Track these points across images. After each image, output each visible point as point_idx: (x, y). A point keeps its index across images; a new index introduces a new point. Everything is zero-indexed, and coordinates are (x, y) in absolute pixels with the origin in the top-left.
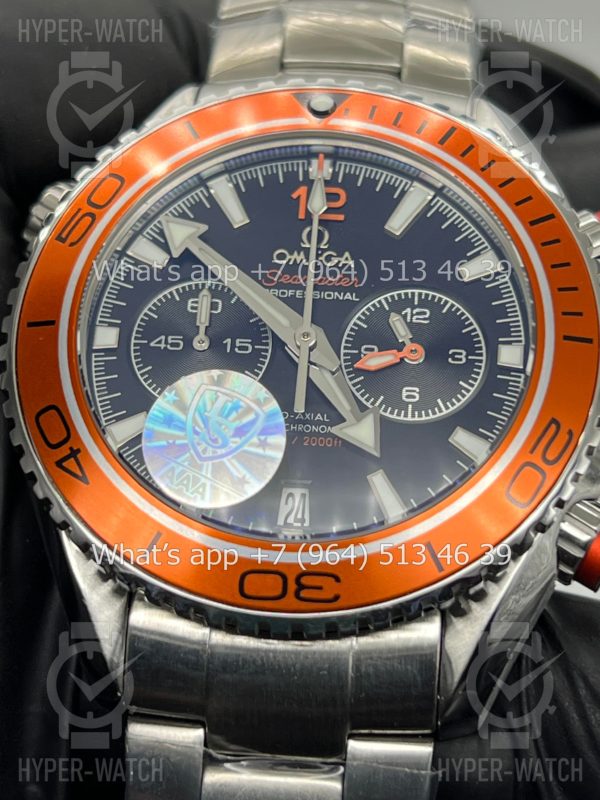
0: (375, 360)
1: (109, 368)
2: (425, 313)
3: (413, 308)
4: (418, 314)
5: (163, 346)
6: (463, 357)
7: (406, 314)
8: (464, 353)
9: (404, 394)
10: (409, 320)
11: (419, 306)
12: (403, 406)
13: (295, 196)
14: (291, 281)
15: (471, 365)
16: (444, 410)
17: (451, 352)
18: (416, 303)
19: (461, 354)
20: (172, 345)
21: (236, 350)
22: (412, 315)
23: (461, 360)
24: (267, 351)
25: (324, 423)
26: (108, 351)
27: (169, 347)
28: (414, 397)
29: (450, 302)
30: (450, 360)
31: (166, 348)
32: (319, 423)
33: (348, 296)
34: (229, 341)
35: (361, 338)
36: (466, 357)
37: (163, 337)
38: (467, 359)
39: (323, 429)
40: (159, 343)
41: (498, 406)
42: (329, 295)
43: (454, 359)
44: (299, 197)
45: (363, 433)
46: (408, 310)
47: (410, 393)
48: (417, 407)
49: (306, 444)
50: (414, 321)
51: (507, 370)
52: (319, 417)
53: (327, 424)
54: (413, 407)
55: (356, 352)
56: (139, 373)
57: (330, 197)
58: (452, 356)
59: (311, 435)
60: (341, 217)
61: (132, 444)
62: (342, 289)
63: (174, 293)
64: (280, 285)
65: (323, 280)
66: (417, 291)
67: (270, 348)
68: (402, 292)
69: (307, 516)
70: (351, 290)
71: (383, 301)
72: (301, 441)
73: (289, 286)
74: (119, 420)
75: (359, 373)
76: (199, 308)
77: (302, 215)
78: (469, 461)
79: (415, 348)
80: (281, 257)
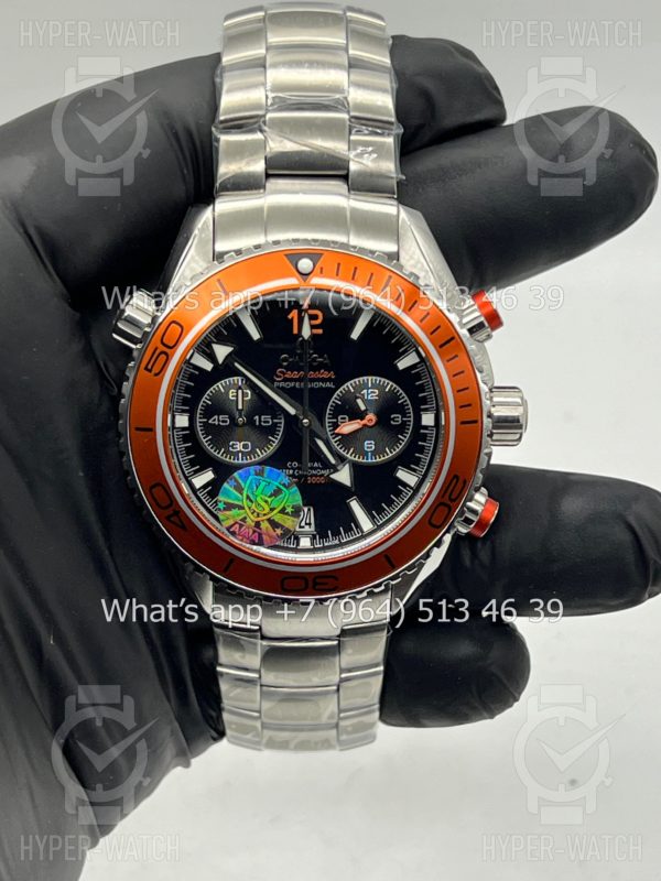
0: (348, 427)
1: (185, 439)
2: (375, 393)
3: (368, 389)
4: (371, 392)
5: (216, 423)
6: (399, 419)
7: (364, 394)
8: (400, 416)
9: (366, 446)
10: (366, 398)
11: (371, 388)
12: (365, 454)
13: (290, 317)
14: (292, 376)
15: (404, 423)
16: (390, 454)
17: (392, 417)
18: (370, 386)
19: (398, 417)
20: (223, 421)
21: (262, 423)
22: (368, 394)
23: (398, 421)
24: (281, 423)
25: (319, 468)
26: (183, 429)
27: (220, 423)
28: (371, 448)
29: (389, 385)
30: (392, 422)
32: (315, 469)
33: (328, 385)
34: (257, 417)
35: (338, 411)
36: (401, 419)
37: (216, 417)
38: (402, 421)
39: (319, 472)
40: (214, 420)
41: (422, 450)
42: (316, 385)
43: (395, 421)
44: (293, 318)
45: (344, 476)
46: (365, 391)
47: (369, 445)
48: (374, 453)
49: (309, 482)
50: (369, 398)
51: (426, 427)
52: (316, 465)
53: (321, 469)
54: (372, 453)
55: (335, 420)
56: (204, 441)
57: (313, 317)
58: (393, 420)
59: (311, 476)
60: (320, 331)
61: (204, 487)
62: (323, 380)
63: (220, 386)
64: (285, 380)
65: (312, 374)
66: (370, 378)
67: (283, 421)
68: (361, 379)
69: (312, 521)
70: (329, 380)
71: (349, 385)
72: (306, 480)
73: (291, 380)
74: (196, 472)
75: (338, 435)
76: (237, 396)
77: (295, 331)
78: (405, 485)
79: (371, 418)
80: (285, 360)
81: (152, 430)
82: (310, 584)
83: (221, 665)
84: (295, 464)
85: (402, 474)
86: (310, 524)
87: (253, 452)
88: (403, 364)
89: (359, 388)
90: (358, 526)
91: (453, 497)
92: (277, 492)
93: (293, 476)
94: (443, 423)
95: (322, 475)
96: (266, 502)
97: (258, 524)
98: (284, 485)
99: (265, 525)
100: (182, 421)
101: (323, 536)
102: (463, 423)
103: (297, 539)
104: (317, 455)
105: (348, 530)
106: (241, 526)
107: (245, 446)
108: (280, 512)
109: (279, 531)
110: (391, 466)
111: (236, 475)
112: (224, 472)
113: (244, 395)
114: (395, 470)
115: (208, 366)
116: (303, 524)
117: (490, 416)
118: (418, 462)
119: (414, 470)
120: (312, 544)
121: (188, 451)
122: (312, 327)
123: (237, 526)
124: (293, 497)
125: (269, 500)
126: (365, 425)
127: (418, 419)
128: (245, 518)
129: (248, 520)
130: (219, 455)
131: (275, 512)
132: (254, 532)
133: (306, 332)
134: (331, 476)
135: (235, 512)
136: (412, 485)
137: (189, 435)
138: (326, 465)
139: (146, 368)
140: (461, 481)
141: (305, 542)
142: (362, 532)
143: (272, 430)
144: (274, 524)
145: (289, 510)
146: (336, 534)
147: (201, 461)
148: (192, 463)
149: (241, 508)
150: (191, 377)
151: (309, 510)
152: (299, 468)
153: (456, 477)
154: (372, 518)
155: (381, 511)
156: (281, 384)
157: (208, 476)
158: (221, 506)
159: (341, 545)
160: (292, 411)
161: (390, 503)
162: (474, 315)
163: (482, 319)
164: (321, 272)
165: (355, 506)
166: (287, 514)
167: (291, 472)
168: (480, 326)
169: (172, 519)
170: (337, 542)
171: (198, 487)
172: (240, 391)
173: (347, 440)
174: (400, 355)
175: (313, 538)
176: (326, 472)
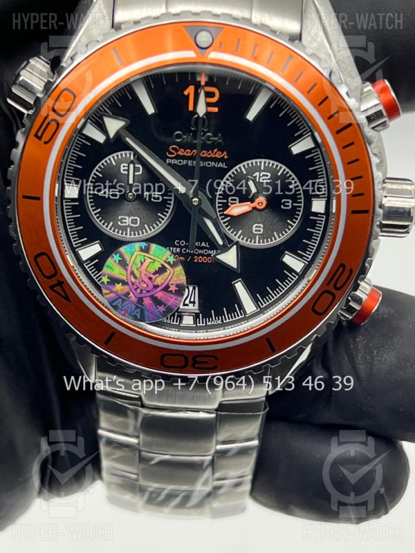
0: (237, 209)
1: (74, 210)
2: (267, 176)
3: (260, 172)
4: (263, 175)
5: (107, 196)
6: (290, 204)
7: (256, 176)
8: (291, 201)
9: (254, 229)
10: (257, 180)
11: (264, 171)
12: (252, 236)
13: (186, 93)
14: (185, 154)
15: (294, 209)
16: (278, 239)
17: (283, 201)
18: (262, 169)
19: (288, 202)
20: (113, 195)
21: (152, 199)
22: (260, 177)
23: (288, 206)
24: (171, 200)
25: (206, 248)
26: (73, 200)
27: (111, 196)
28: (260, 231)
29: (282, 169)
30: (282, 206)
31: (109, 197)
32: (203, 248)
33: (220, 165)
36: (292, 204)
37: (107, 190)
38: (292, 206)
39: (206, 252)
41: (310, 236)
42: (209, 164)
43: (285, 206)
44: (189, 95)
45: (230, 258)
46: (257, 174)
47: (257, 228)
48: (263, 237)
49: (195, 261)
50: (261, 181)
51: (316, 214)
52: (203, 244)
53: (208, 249)
54: (259, 237)
55: (225, 201)
56: (93, 213)
57: (209, 95)
58: (284, 204)
59: (198, 255)
60: (216, 110)
61: (92, 259)
62: (215, 160)
63: (112, 159)
64: (178, 157)
65: (205, 154)
66: (263, 161)
67: (173, 198)
68: (254, 161)
69: (197, 300)
70: (222, 160)
71: (242, 167)
72: (193, 259)
73: (184, 158)
74: (83, 244)
75: (227, 216)
76: (128, 171)
77: (191, 108)
78: (291, 270)
79: (261, 201)
80: (178, 136)
81: (39, 199)
82: (190, 362)
83: (103, 429)
84: (183, 243)
85: (289, 259)
86: (194, 303)
87: (142, 227)
88: (297, 149)
89: (251, 171)
90: (241, 307)
91: (338, 286)
92: (162, 270)
93: (180, 254)
94: (334, 211)
95: (209, 255)
96: (150, 279)
97: (140, 300)
98: (169, 263)
99: (147, 301)
100: (72, 191)
101: (207, 315)
102: (354, 212)
103: (181, 317)
104: (204, 235)
105: (231, 311)
106: (124, 301)
107: (134, 221)
108: (162, 290)
109: (162, 309)
110: (278, 251)
111: (123, 249)
112: (111, 245)
113: (135, 170)
114: (283, 254)
115: (101, 138)
116: (187, 302)
117: (381, 206)
118: (305, 248)
119: (301, 256)
120: (195, 322)
121: (77, 222)
122: (208, 105)
123: (120, 300)
124: (178, 275)
125: (153, 277)
126: (254, 208)
127: (308, 205)
128: (129, 293)
129: (131, 295)
130: (107, 229)
131: (159, 289)
132: (137, 307)
133: (201, 110)
134: (218, 257)
135: (119, 287)
136: (298, 271)
137: (79, 206)
138: (213, 245)
139: (36, 135)
140: (347, 269)
141: (188, 320)
142: (245, 313)
143: (161, 207)
144: (157, 302)
145: (173, 288)
146: (219, 314)
147: (90, 233)
148: (80, 234)
149: (124, 283)
150: (83, 148)
151: (194, 288)
152: (186, 247)
153: (343, 265)
154: (256, 301)
155: (265, 294)
156: (173, 162)
157: (95, 248)
158: (105, 280)
159: (223, 325)
160: (182, 189)
161: (275, 287)
162: (373, 103)
163: (381, 108)
164: (220, 47)
165: (240, 287)
166: (171, 292)
167: (178, 250)
168: (378, 115)
169: (55, 289)
170: (220, 322)
171: (84, 259)
172: (132, 166)
173: (235, 221)
174: (295, 139)
175: (196, 316)
176: (213, 253)
